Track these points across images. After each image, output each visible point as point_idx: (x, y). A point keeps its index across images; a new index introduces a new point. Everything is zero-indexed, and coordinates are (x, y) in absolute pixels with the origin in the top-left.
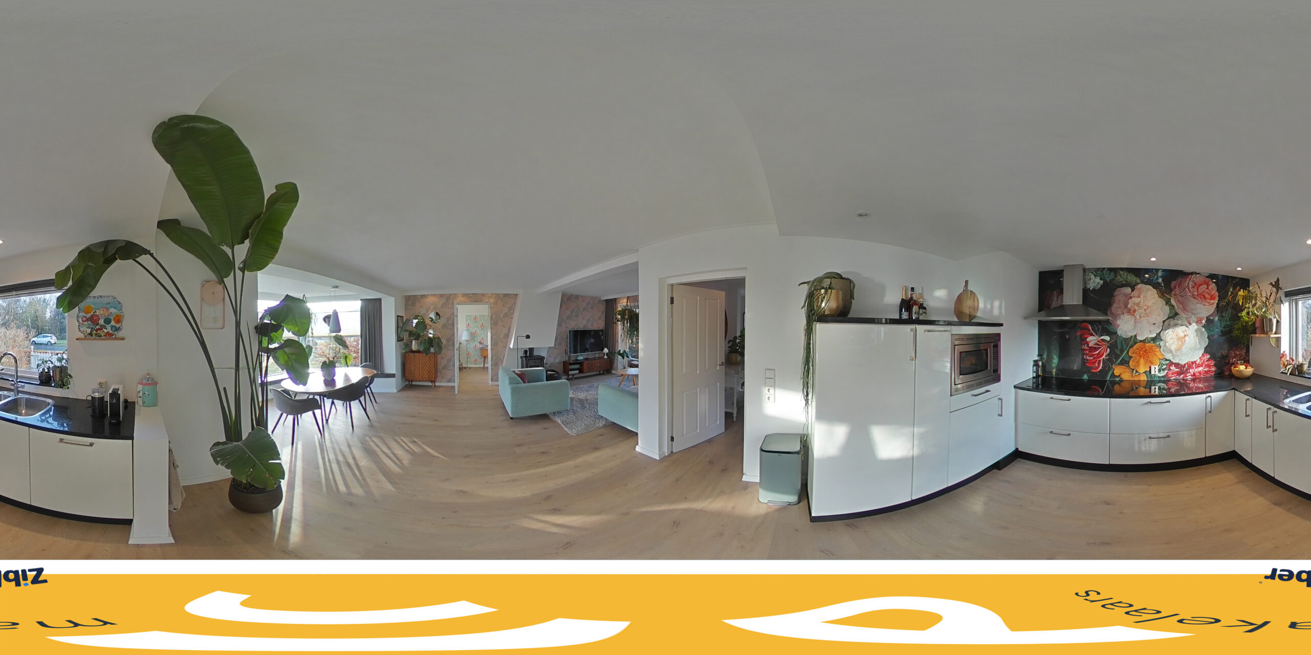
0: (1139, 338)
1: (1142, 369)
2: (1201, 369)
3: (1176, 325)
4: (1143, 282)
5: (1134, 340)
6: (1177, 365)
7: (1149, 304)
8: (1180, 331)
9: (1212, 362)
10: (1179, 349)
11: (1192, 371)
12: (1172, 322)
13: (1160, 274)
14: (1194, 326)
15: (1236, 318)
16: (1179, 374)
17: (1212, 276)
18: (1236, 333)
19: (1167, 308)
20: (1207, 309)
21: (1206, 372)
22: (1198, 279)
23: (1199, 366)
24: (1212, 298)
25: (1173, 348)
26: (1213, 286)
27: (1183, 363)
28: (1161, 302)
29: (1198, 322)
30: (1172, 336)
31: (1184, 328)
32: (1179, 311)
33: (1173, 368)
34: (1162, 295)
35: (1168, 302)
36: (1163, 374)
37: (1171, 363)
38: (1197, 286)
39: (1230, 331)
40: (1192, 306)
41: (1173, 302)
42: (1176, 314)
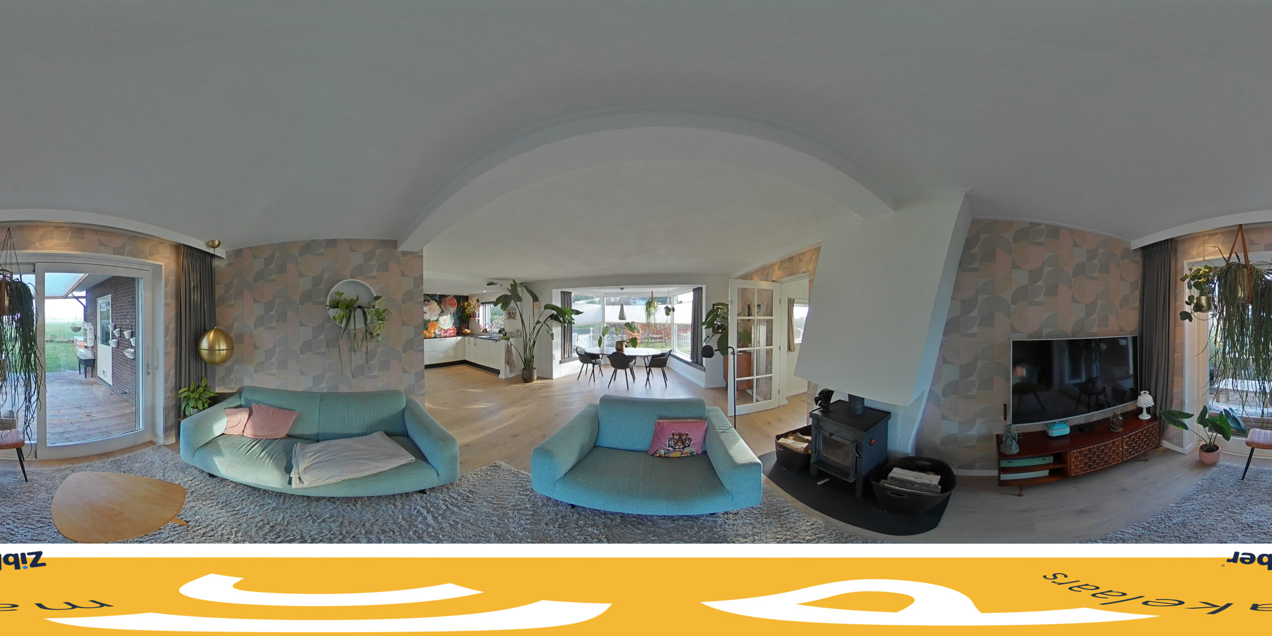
0: (431, 320)
1: (432, 331)
2: (452, 331)
3: (443, 315)
4: (432, 300)
5: (430, 321)
6: (444, 330)
7: (434, 307)
8: (445, 317)
9: (456, 329)
10: (444, 324)
11: (449, 332)
12: (442, 314)
13: (438, 296)
14: (449, 315)
15: (464, 312)
16: (444, 333)
17: (456, 297)
18: (464, 318)
19: (440, 309)
20: (453, 309)
21: (454, 333)
22: (450, 298)
23: (451, 330)
24: (455, 305)
25: (442, 323)
26: (455, 300)
27: (446, 329)
28: (438, 307)
29: (450, 314)
30: (442, 319)
31: (446, 316)
32: (444, 310)
33: (442, 331)
34: (438, 304)
35: (440, 307)
36: (439, 333)
37: (442, 329)
38: (450, 300)
39: (462, 317)
40: (448, 308)
41: (442, 307)
42: (443, 311)
